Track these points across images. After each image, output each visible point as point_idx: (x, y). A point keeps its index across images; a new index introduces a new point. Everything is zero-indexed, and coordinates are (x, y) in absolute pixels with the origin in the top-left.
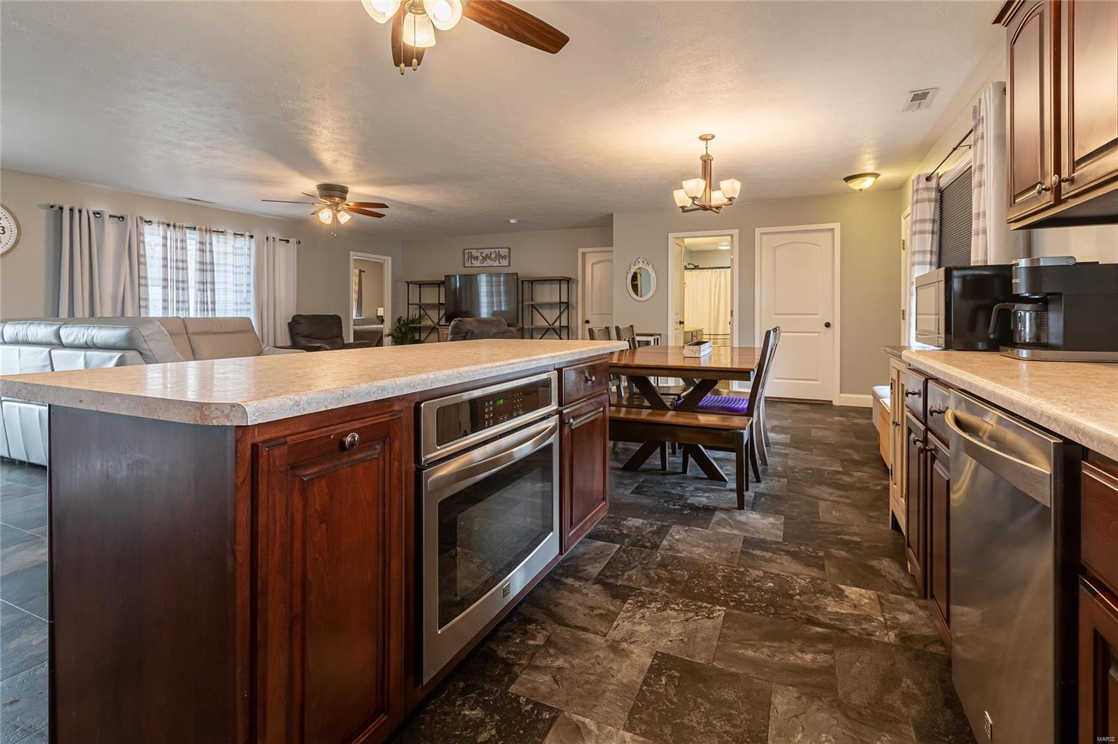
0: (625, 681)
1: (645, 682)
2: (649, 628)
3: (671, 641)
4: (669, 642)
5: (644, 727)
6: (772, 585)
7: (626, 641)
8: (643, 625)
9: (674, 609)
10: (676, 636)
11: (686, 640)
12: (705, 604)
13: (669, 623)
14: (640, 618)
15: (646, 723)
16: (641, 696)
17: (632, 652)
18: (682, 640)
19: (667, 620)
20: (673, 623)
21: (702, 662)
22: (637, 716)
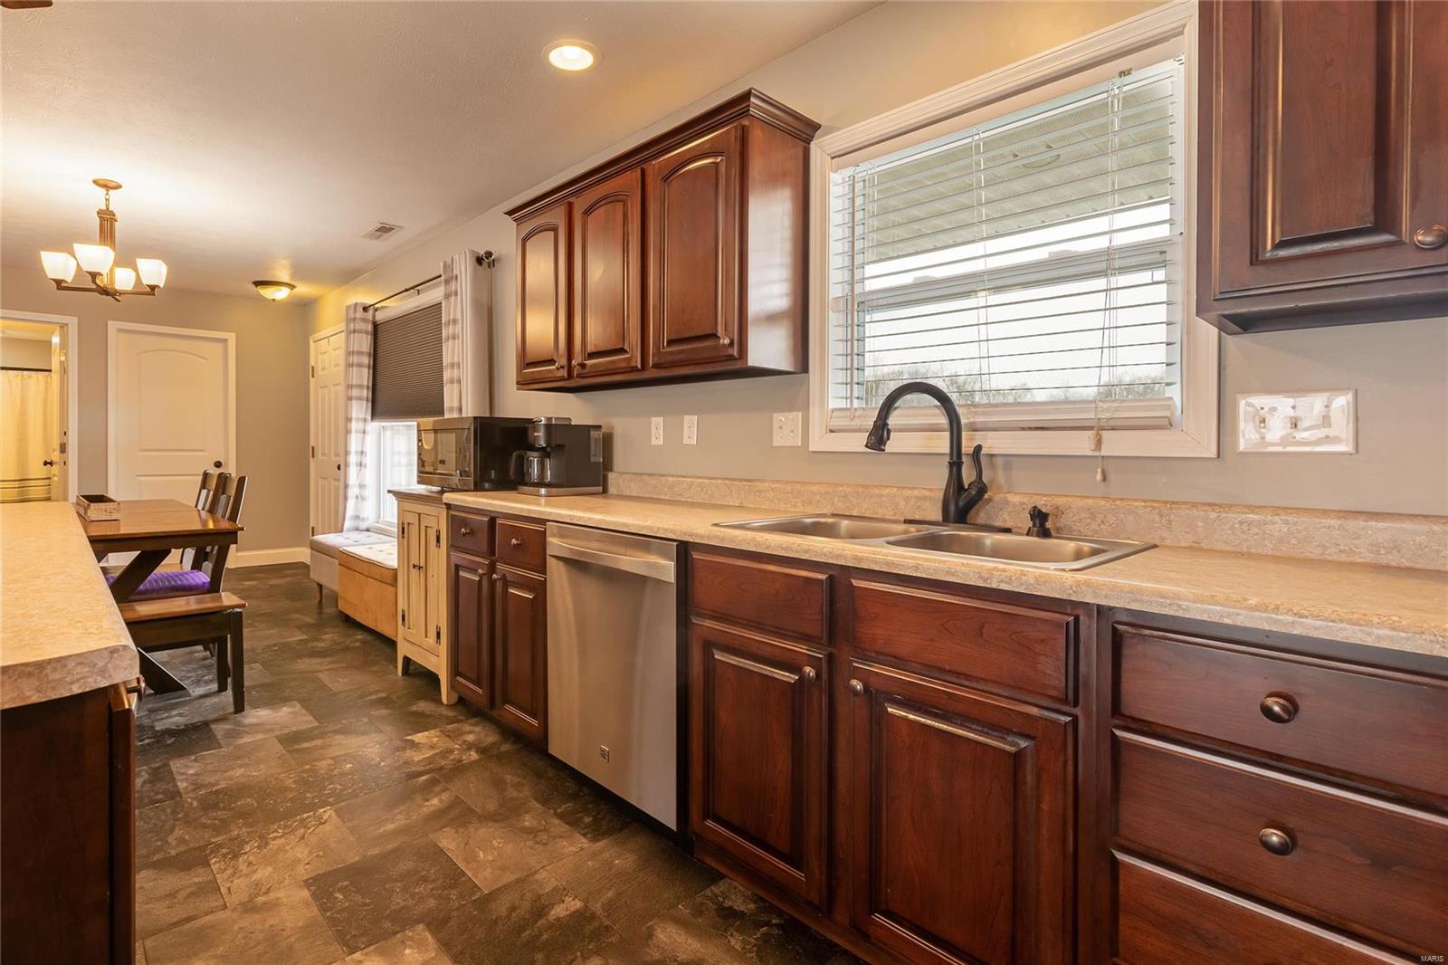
0: (300, 924)
1: (323, 909)
2: (270, 869)
3: (308, 864)
4: (307, 866)
5: (364, 939)
6: (351, 765)
7: (257, 895)
8: (259, 871)
9: (274, 839)
10: (308, 857)
11: (321, 853)
12: (305, 815)
13: (287, 851)
14: (248, 866)
15: (362, 935)
16: (333, 922)
17: (278, 899)
18: (317, 856)
19: (280, 849)
20: (292, 848)
21: (357, 858)
22: (348, 937)
